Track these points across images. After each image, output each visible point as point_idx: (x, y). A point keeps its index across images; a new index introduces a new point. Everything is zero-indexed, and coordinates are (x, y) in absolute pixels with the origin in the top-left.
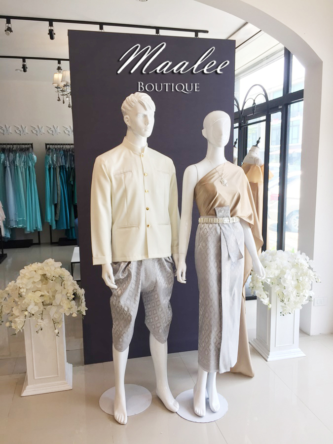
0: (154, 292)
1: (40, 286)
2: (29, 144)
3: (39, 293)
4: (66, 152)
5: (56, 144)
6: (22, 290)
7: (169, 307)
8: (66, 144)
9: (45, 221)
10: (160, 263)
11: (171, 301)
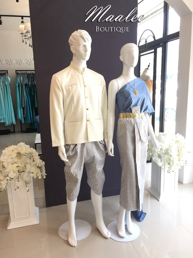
0: (93, 163)
1: (16, 160)
2: (5, 71)
3: (16, 165)
4: (28, 75)
5: (22, 71)
6: (4, 163)
7: (102, 172)
8: (29, 71)
9: (18, 118)
10: (96, 145)
11: (103, 168)
